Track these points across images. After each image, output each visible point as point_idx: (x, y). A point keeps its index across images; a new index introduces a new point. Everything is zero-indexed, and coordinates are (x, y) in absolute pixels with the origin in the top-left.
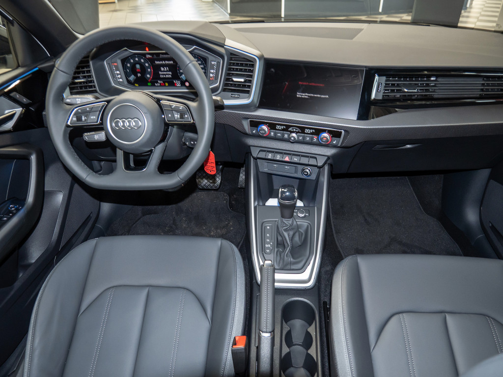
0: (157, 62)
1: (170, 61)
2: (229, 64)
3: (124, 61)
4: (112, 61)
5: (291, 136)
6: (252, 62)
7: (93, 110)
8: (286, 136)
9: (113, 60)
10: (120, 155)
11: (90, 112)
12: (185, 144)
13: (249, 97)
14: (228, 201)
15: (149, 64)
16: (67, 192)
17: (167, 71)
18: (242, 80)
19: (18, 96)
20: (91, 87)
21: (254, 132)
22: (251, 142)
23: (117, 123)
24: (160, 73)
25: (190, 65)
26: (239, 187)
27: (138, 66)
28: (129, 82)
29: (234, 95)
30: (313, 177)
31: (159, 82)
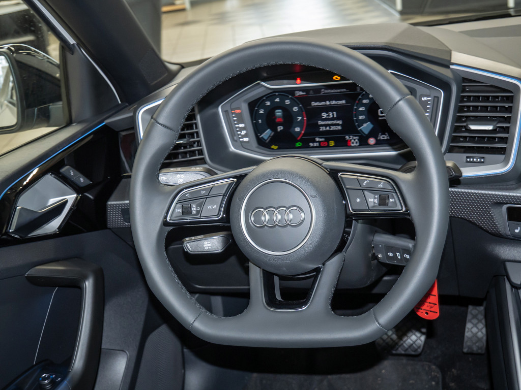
0: (314, 104)
1: (341, 100)
2: (460, 99)
3: (253, 106)
4: (232, 107)
6: (510, 92)
7: (213, 193)
9: (234, 105)
10: (256, 276)
11: (206, 197)
12: (375, 257)
13: (507, 161)
14: (440, 383)
15: (299, 108)
16: (134, 353)
17: (333, 119)
18: (490, 128)
19: (72, 174)
20: (193, 153)
21: (517, 231)
22: (506, 252)
23: (258, 216)
24: (320, 123)
25: (401, 103)
26: (465, 350)
27: (279, 113)
28: (261, 143)
29: (473, 158)
31: (317, 139)
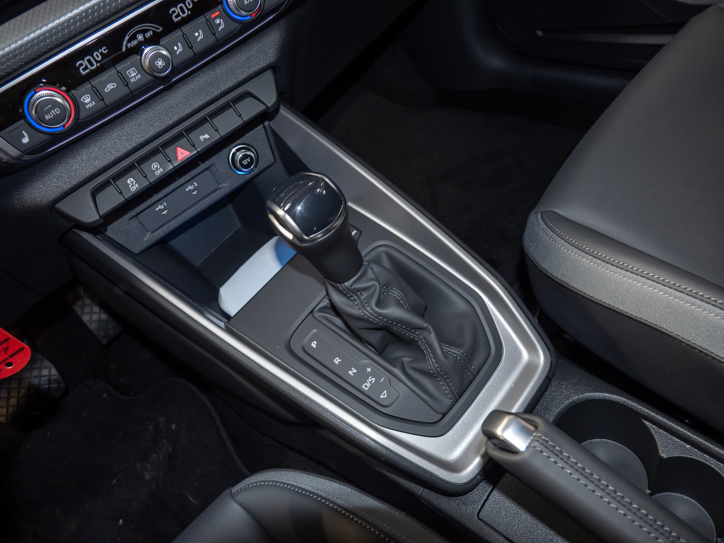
5: (146, 63)
8: (133, 75)
26: (105, 342)
30: (267, 157)
